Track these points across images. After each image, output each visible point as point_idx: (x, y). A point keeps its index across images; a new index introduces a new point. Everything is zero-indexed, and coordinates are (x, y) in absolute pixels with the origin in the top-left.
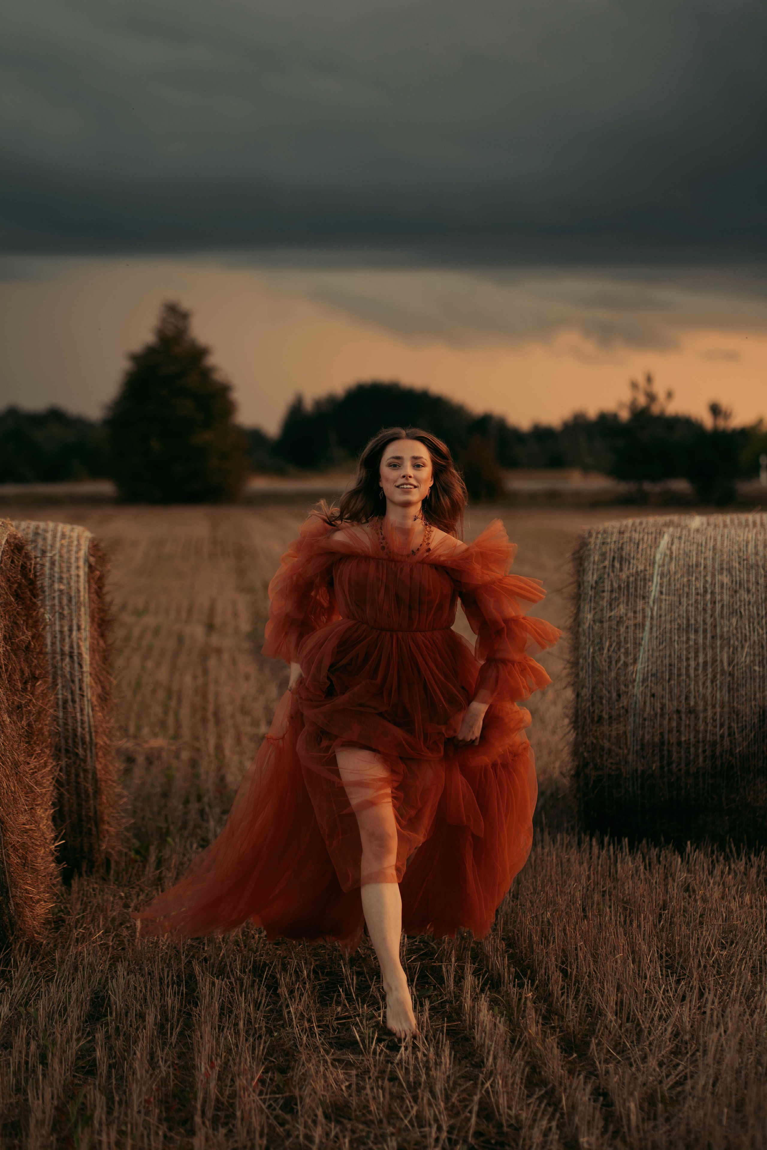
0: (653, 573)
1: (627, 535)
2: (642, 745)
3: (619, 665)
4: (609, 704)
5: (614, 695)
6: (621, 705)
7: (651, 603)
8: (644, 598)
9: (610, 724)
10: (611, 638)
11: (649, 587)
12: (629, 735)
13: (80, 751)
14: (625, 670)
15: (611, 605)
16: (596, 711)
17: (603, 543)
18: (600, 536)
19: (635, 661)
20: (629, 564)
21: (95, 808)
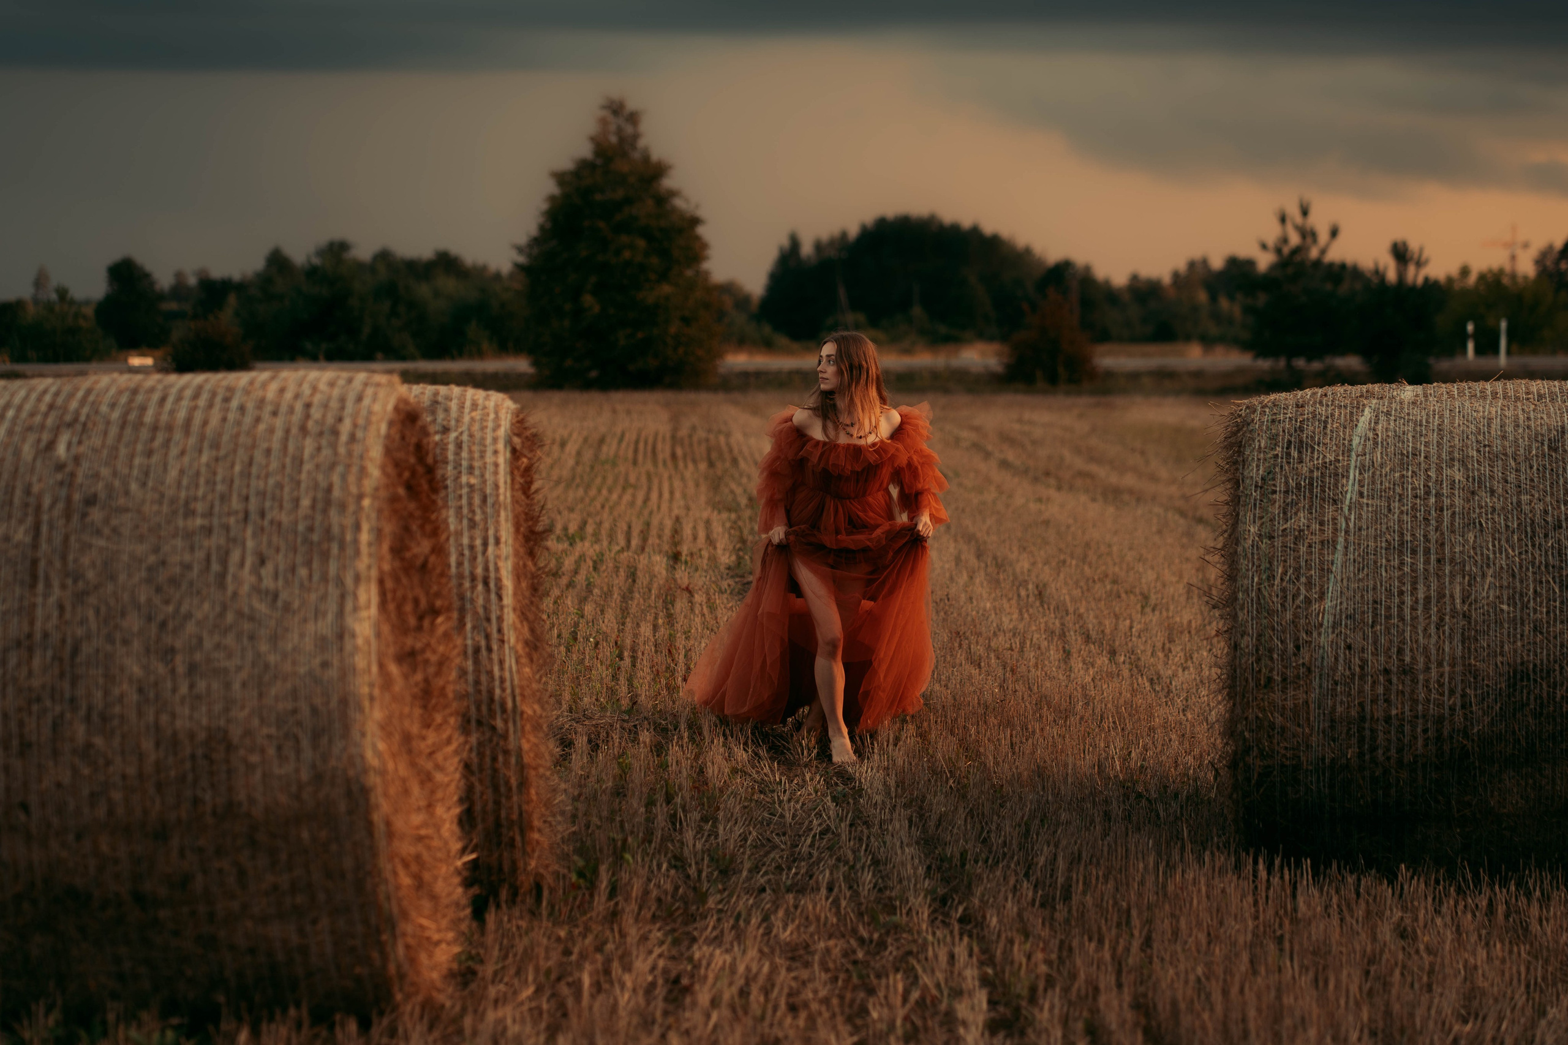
0: (1348, 465)
1: (1307, 409)
2: (1332, 721)
3: (1298, 602)
4: (1282, 660)
5: (1291, 646)
6: (1301, 662)
7: (1346, 510)
8: (1335, 502)
9: (1284, 690)
10: (1285, 561)
11: (1343, 486)
12: (1312, 706)
13: (499, 723)
14: (1307, 609)
15: (1285, 513)
16: (1264, 670)
17: (1273, 421)
18: (1267, 410)
19: (1322, 596)
20: (1312, 453)
21: (520, 807)
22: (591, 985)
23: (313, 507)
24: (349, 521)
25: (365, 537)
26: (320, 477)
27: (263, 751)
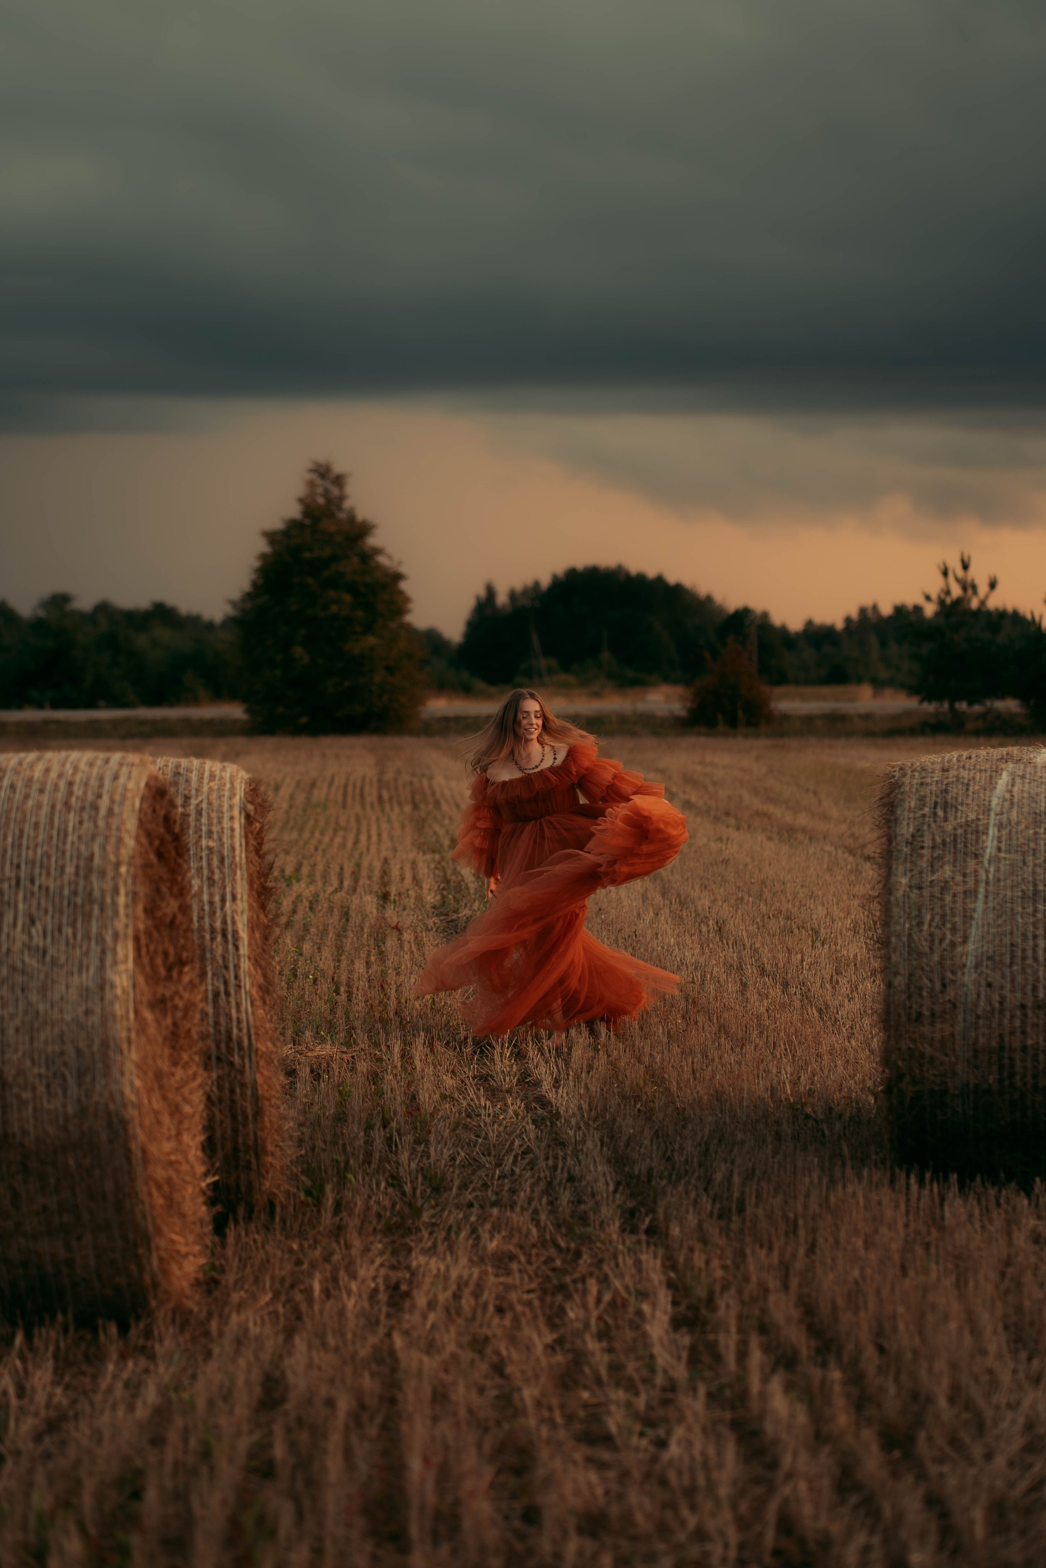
0: (988, 824)
1: (953, 773)
2: (976, 1051)
3: (944, 945)
4: (931, 997)
5: (938, 985)
6: (947, 998)
7: (986, 863)
8: (976, 856)
9: (932, 1024)
10: (932, 909)
11: (983, 842)
12: (957, 1037)
13: (236, 1059)
14: (952, 951)
15: (932, 866)
16: (915, 1006)
17: (922, 784)
18: (916, 774)
19: (965, 939)
20: (956, 812)
21: (255, 1134)
22: (321, 1291)
23: (77, 873)
24: (108, 885)
25: (122, 900)
26: (83, 848)
27: (34, 1089)
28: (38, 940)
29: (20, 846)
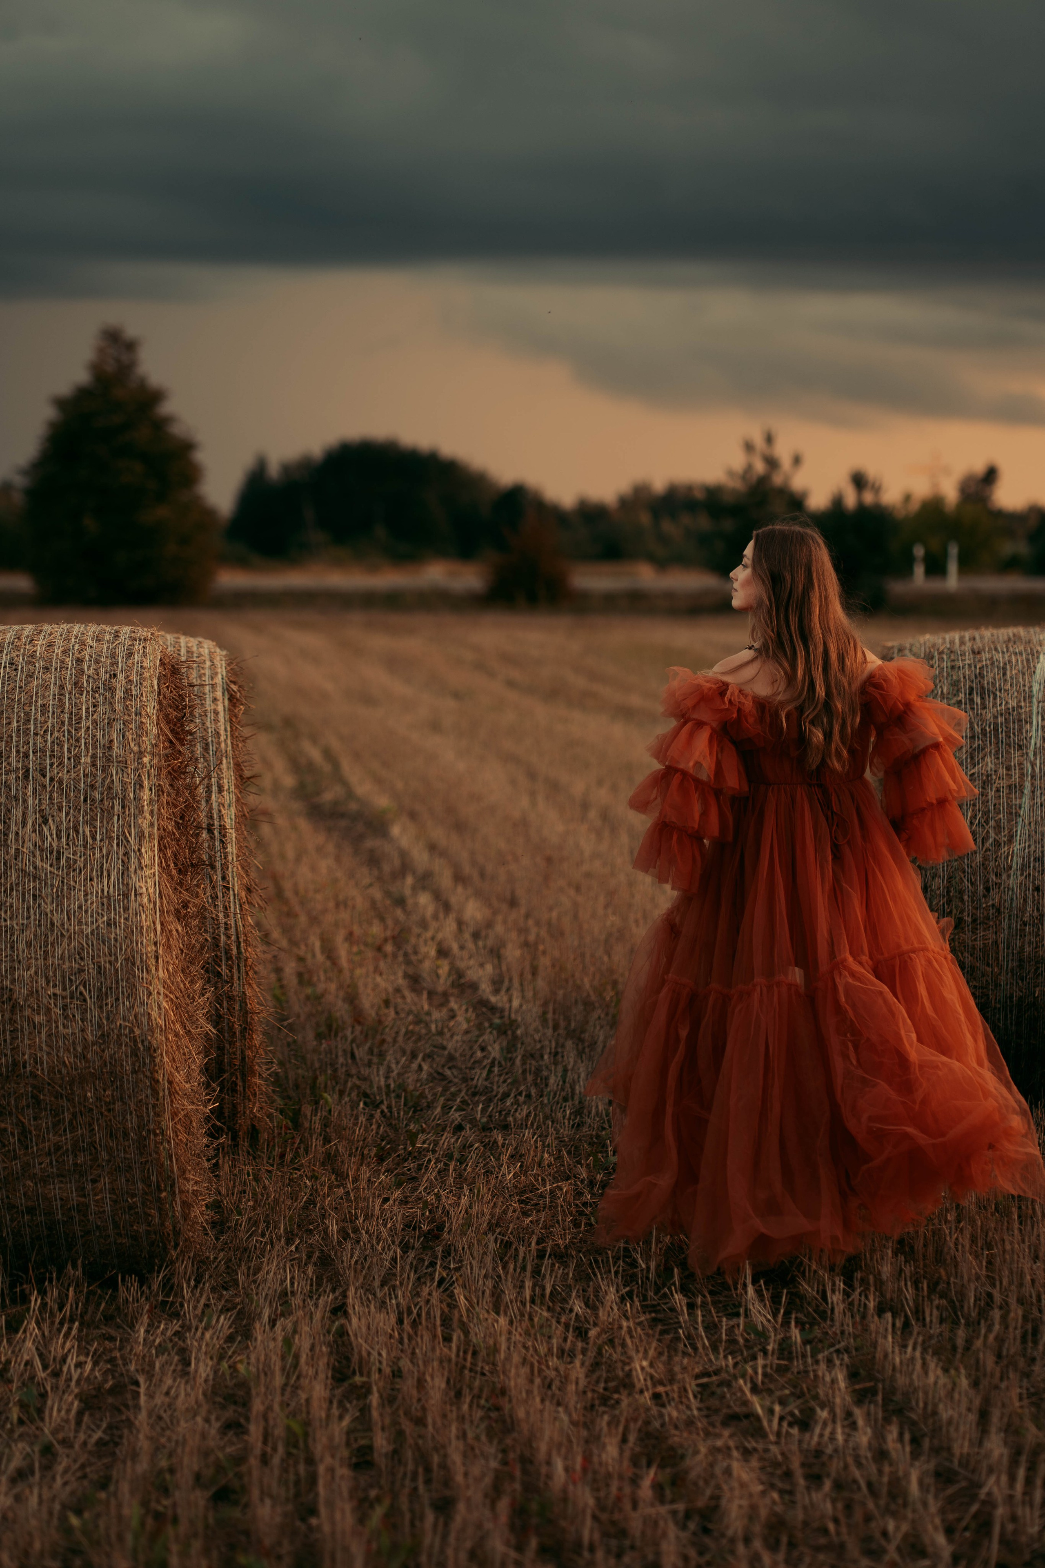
0: (1031, 711)
1: (985, 656)
2: (1021, 960)
3: (987, 845)
4: (973, 902)
5: (981, 888)
6: (990, 903)
7: (1031, 754)
8: (1020, 747)
9: (974, 931)
10: (974, 805)
11: (1027, 732)
12: (1001, 946)
13: (224, 970)
14: (996, 852)
15: (972, 758)
16: (954, 911)
17: (953, 667)
18: (945, 657)
19: (1010, 840)
20: (995, 698)
21: (243, 1052)
24: (130, 779)
25: (146, 795)
26: (99, 735)
28: (51, 841)
29: (27, 732)
